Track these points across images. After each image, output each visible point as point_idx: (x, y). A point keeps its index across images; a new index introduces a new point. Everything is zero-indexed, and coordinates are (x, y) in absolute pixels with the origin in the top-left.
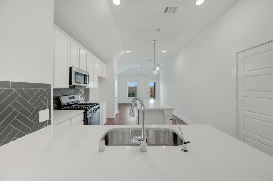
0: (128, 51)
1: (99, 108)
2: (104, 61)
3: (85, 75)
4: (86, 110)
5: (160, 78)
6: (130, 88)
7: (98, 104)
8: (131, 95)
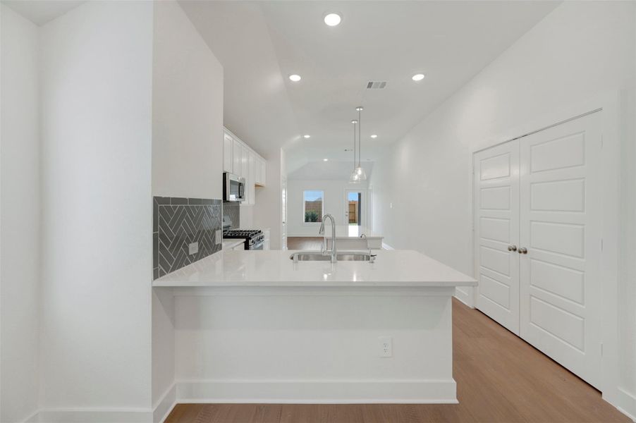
0: (307, 137)
1: (262, 238)
2: (263, 154)
3: (240, 184)
4: (248, 239)
5: (371, 184)
6: (308, 204)
7: (260, 232)
8: (310, 220)
